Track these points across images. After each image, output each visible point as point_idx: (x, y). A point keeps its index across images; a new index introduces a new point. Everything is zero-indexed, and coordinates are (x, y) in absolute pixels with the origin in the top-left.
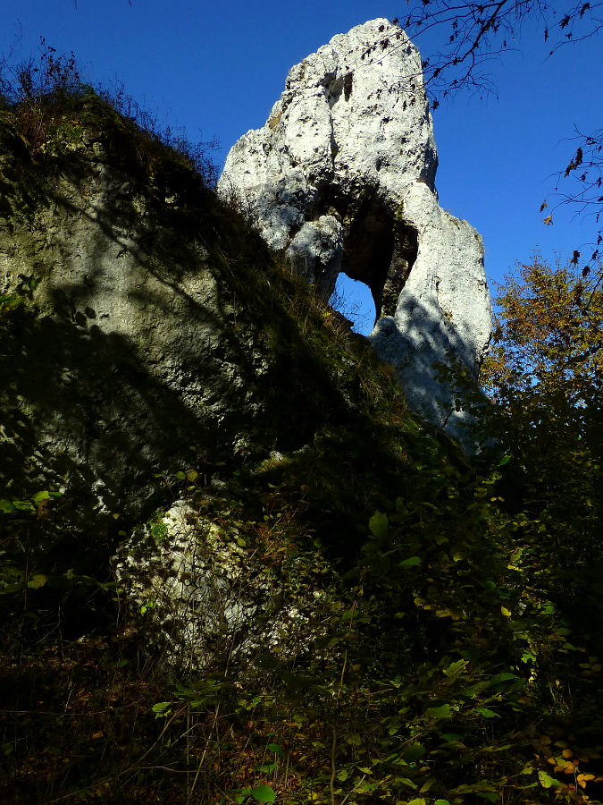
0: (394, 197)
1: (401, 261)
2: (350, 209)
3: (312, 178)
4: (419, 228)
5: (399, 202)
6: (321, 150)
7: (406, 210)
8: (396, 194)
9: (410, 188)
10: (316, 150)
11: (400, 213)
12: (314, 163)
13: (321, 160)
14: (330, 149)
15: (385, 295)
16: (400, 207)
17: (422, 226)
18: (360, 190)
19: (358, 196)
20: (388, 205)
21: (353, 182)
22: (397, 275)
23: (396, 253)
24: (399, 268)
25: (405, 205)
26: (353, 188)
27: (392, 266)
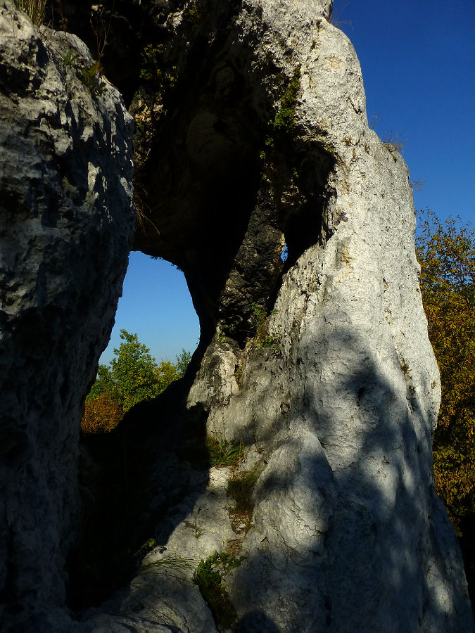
0: (278, 52)
1: (270, 232)
2: (151, 68)
4: (341, 149)
5: (289, 70)
7: (307, 96)
8: (283, 43)
9: (314, 34)
11: (291, 104)
15: (226, 302)
16: (291, 87)
17: (348, 143)
20: (260, 74)
22: (260, 264)
23: (258, 215)
24: (267, 249)
25: (304, 80)
27: (248, 244)
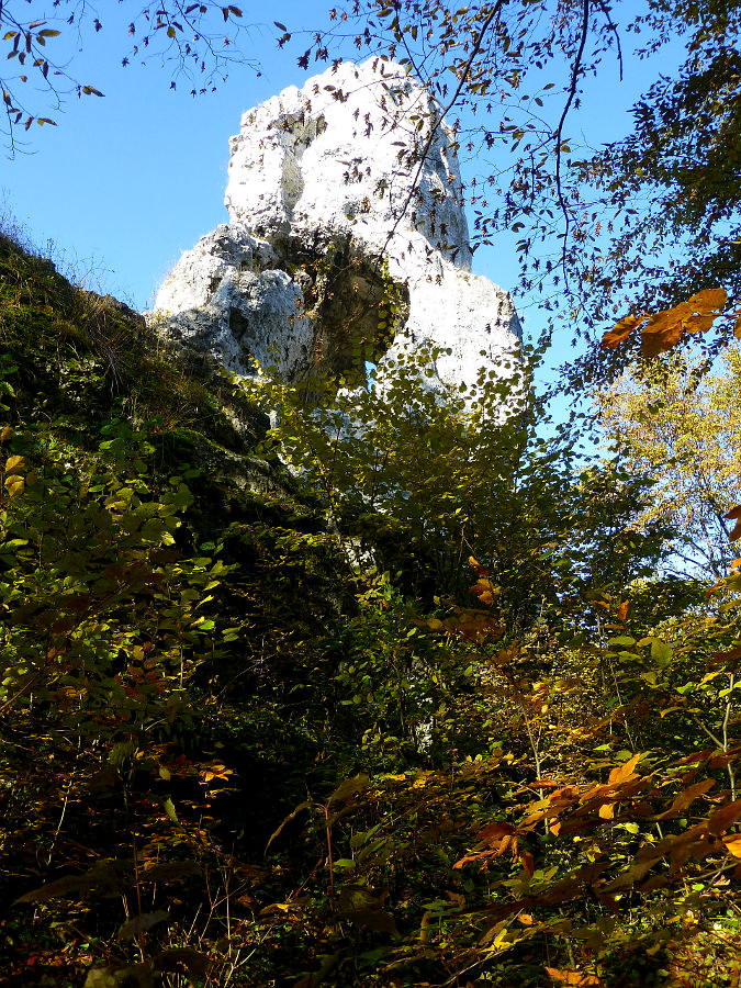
0: (375, 249)
3: (261, 231)
6: (267, 197)
8: (377, 246)
10: (262, 197)
11: (386, 268)
12: (260, 212)
13: (269, 209)
14: (279, 195)
16: (385, 262)
18: (327, 243)
19: (325, 250)
20: (369, 259)
21: (316, 233)
26: (317, 240)
